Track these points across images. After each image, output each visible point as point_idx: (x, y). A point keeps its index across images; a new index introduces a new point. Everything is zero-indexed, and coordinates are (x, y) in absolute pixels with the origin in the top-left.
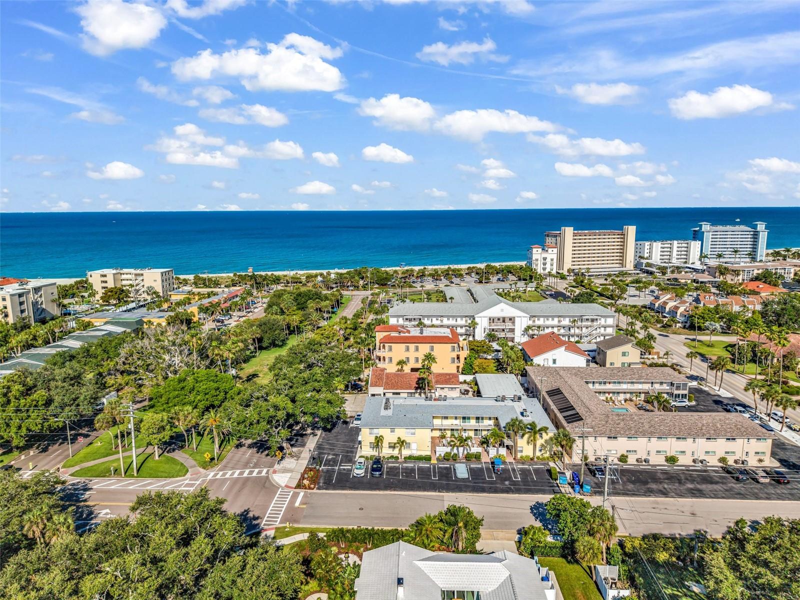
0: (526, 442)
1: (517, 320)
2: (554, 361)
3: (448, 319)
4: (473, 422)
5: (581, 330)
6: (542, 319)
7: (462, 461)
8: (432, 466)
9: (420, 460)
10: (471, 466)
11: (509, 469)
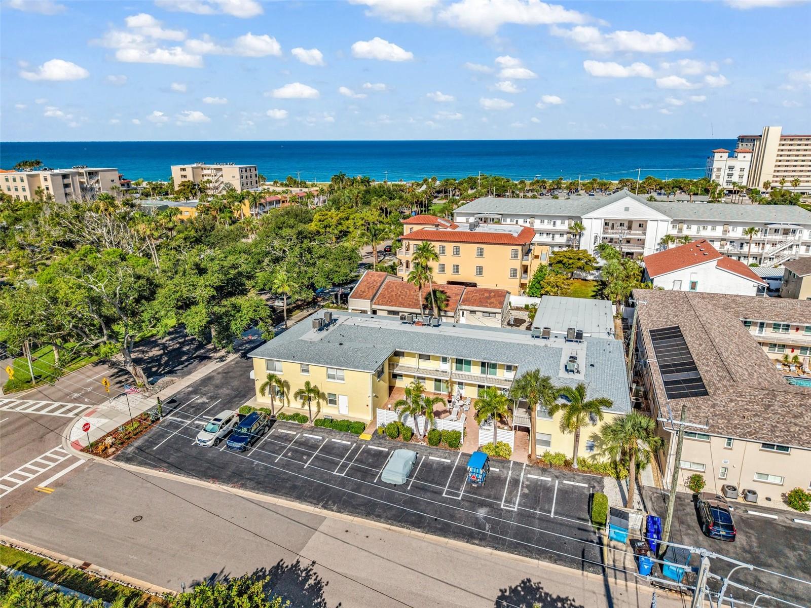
0: (558, 425)
1: (650, 226)
2: (694, 285)
3: (542, 222)
4: (476, 370)
5: (763, 248)
6: (694, 227)
7: (420, 443)
8: (355, 444)
9: (341, 430)
10: (430, 458)
11: (506, 478)
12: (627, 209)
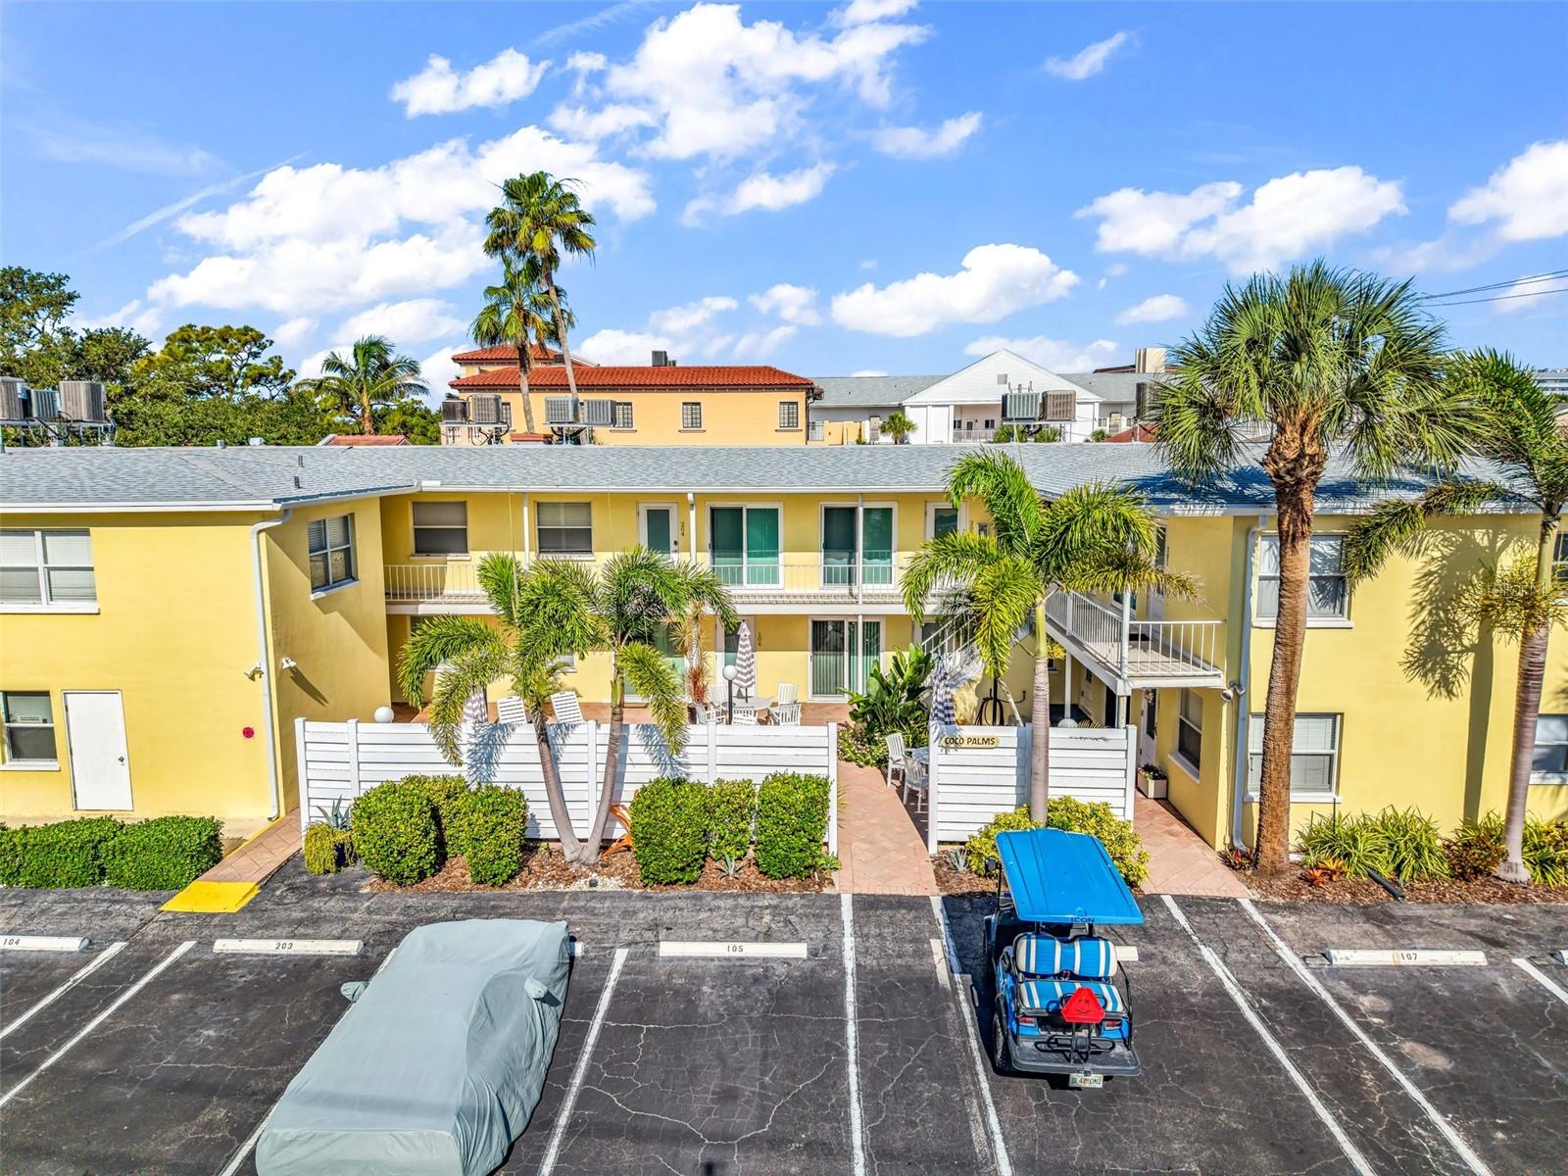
7: (581, 885)
8: (116, 947)
9: (44, 882)
10: (668, 949)
11: (1218, 992)
12: (1003, 379)
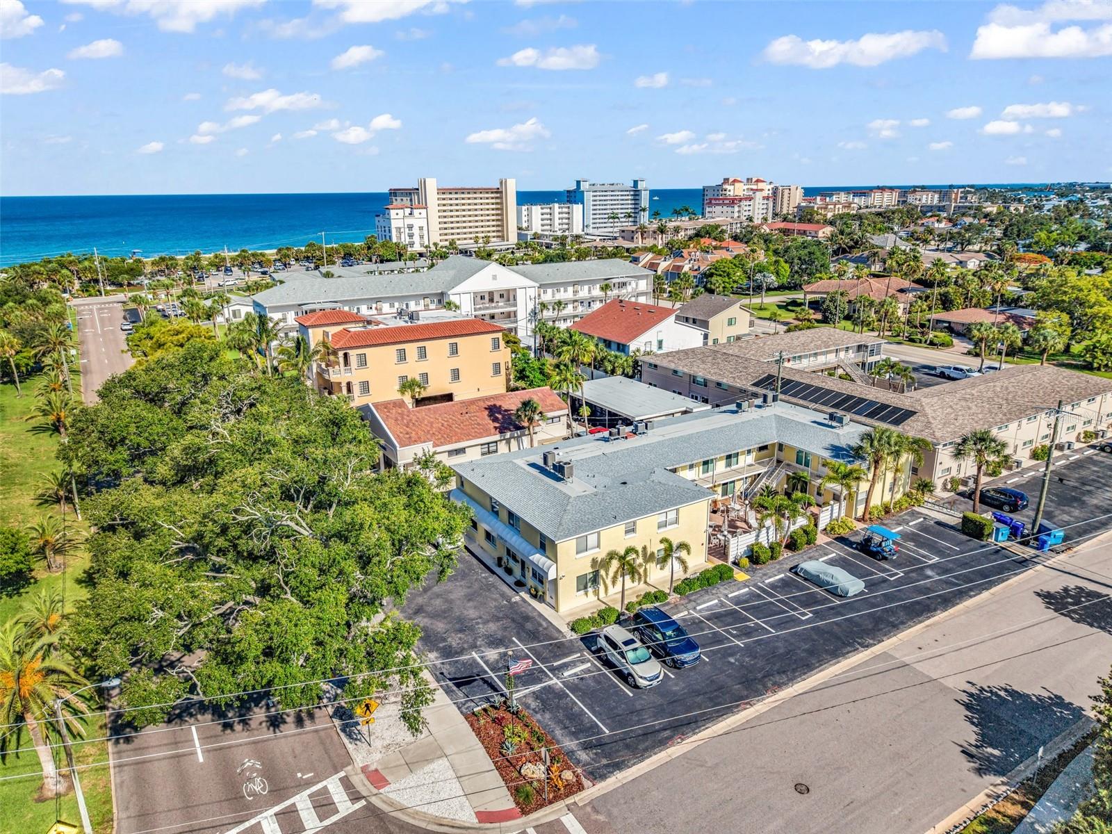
1: (520, 294)
4: (721, 466)
8: (751, 588)
12: (495, 277)
